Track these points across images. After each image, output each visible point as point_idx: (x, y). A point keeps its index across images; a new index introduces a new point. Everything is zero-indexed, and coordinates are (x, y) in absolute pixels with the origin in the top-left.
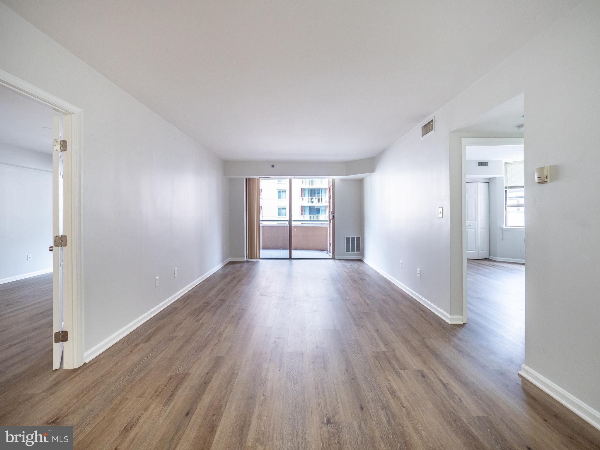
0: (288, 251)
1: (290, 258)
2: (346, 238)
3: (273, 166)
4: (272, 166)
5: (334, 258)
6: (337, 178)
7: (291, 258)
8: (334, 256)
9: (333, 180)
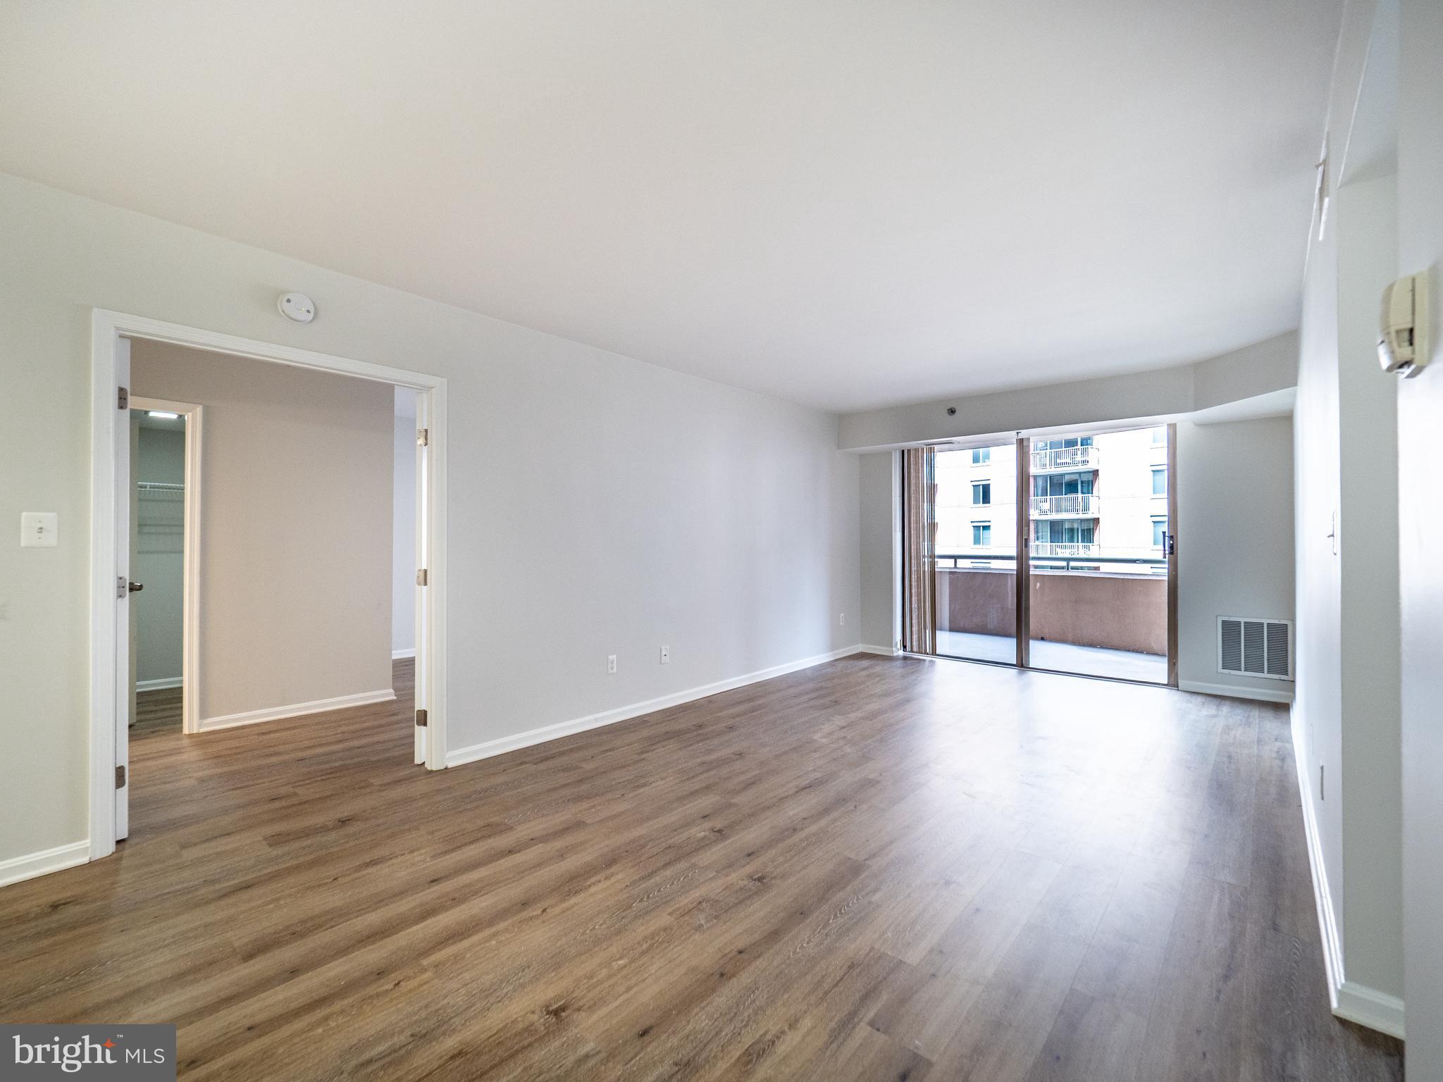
0: (1013, 642)
1: (1022, 664)
2: (1223, 622)
3: (952, 411)
4: (948, 413)
5: (1173, 684)
6: (1184, 420)
7: (1022, 666)
8: (1172, 679)
9: (1172, 427)
